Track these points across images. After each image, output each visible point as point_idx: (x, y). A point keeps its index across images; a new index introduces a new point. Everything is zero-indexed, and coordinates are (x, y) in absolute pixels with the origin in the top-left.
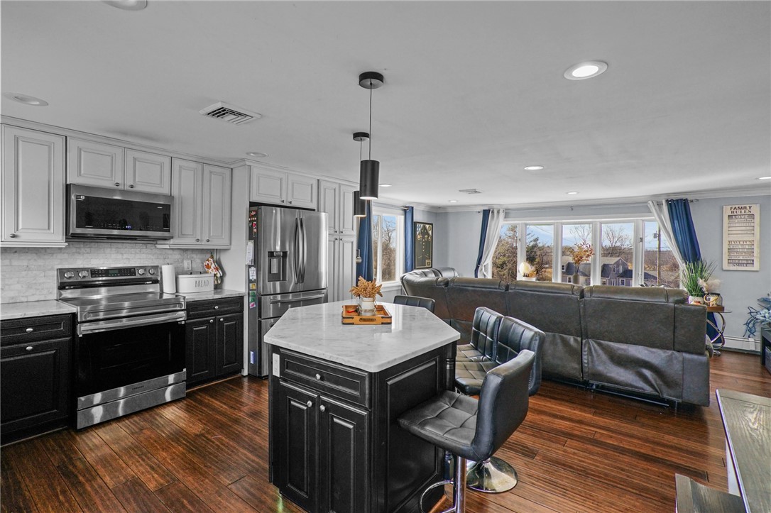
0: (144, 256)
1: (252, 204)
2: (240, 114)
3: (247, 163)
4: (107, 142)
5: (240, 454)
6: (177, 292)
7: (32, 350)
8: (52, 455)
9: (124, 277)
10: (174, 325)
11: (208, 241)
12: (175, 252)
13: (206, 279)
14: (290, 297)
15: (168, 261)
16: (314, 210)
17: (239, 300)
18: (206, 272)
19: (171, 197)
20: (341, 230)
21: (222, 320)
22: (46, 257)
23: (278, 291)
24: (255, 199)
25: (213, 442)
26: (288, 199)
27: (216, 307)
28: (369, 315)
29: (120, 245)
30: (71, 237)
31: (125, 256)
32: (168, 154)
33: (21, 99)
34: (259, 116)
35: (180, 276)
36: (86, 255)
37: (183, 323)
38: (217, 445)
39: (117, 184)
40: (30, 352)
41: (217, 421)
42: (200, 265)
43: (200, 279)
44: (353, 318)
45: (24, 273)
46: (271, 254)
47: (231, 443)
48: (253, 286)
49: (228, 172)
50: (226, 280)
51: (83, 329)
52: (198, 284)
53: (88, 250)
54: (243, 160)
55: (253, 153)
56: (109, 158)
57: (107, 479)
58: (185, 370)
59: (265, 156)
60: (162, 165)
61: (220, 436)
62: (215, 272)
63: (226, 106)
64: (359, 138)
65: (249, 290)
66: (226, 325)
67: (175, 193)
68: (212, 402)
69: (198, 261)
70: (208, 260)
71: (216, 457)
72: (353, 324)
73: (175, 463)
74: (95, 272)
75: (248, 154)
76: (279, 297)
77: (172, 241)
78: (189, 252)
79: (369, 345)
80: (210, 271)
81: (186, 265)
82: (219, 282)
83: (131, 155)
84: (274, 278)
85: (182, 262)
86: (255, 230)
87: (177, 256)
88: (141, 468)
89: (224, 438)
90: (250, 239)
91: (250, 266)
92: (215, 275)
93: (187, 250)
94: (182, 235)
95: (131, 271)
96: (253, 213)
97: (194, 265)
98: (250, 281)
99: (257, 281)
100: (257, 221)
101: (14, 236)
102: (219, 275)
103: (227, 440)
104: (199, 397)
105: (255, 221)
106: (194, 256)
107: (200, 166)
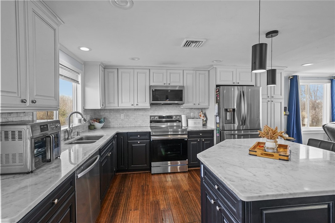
0: (176, 111)
1: (217, 86)
2: (196, 42)
3: (214, 67)
4: (161, 68)
5: (198, 208)
6: (187, 126)
7: (139, 143)
8: (143, 180)
9: (169, 119)
10: (182, 140)
11: (199, 104)
12: (187, 109)
13: (199, 121)
14: (242, 132)
15: (185, 113)
16: (253, 86)
17: (212, 132)
18: (200, 118)
19: (183, 87)
20: (272, 96)
21: (203, 140)
22: (147, 111)
23: (236, 129)
24: (219, 83)
25: (190, 197)
26: (236, 81)
27: (201, 134)
28: (270, 152)
29: (168, 107)
30: (152, 104)
31: (170, 111)
32: (182, 69)
33: (133, 59)
34: (205, 40)
35: (188, 120)
36: (158, 111)
37: (186, 140)
38: (191, 199)
39: (165, 84)
40: (139, 144)
41: (195, 187)
42: (198, 115)
43: (196, 121)
44: (256, 152)
45: (142, 117)
46: (226, 110)
47: (197, 201)
48: (218, 126)
49: (207, 72)
50: (208, 121)
51: (153, 138)
52: (195, 123)
53: (158, 109)
54: (212, 65)
55: (215, 61)
56: (162, 74)
57: (151, 197)
58: (187, 160)
59: (221, 61)
60: (180, 74)
61: (194, 195)
62: (203, 118)
63: (189, 40)
64: (271, 35)
65: (217, 127)
66: (206, 143)
67: (185, 85)
68: (197, 177)
69: (197, 113)
70: (200, 113)
71: (188, 205)
72: (256, 155)
73: (173, 200)
74: (161, 117)
75: (213, 62)
76: (236, 132)
77: (184, 105)
78: (193, 109)
79: (255, 175)
80: (201, 117)
81: (192, 115)
82: (205, 123)
83: (169, 71)
84: (229, 122)
85: (190, 113)
86: (218, 98)
87: (188, 111)
88: (162, 197)
89: (195, 197)
90: (216, 103)
91: (217, 116)
92: (203, 119)
93: (192, 108)
94: (188, 102)
95: (171, 117)
96: (217, 90)
97: (195, 115)
98: (217, 123)
99: (219, 123)
100: (219, 94)
101: (137, 105)
102: (204, 120)
103: (195, 198)
104: (193, 173)
105: (218, 94)
106: (195, 111)
107: (195, 72)
